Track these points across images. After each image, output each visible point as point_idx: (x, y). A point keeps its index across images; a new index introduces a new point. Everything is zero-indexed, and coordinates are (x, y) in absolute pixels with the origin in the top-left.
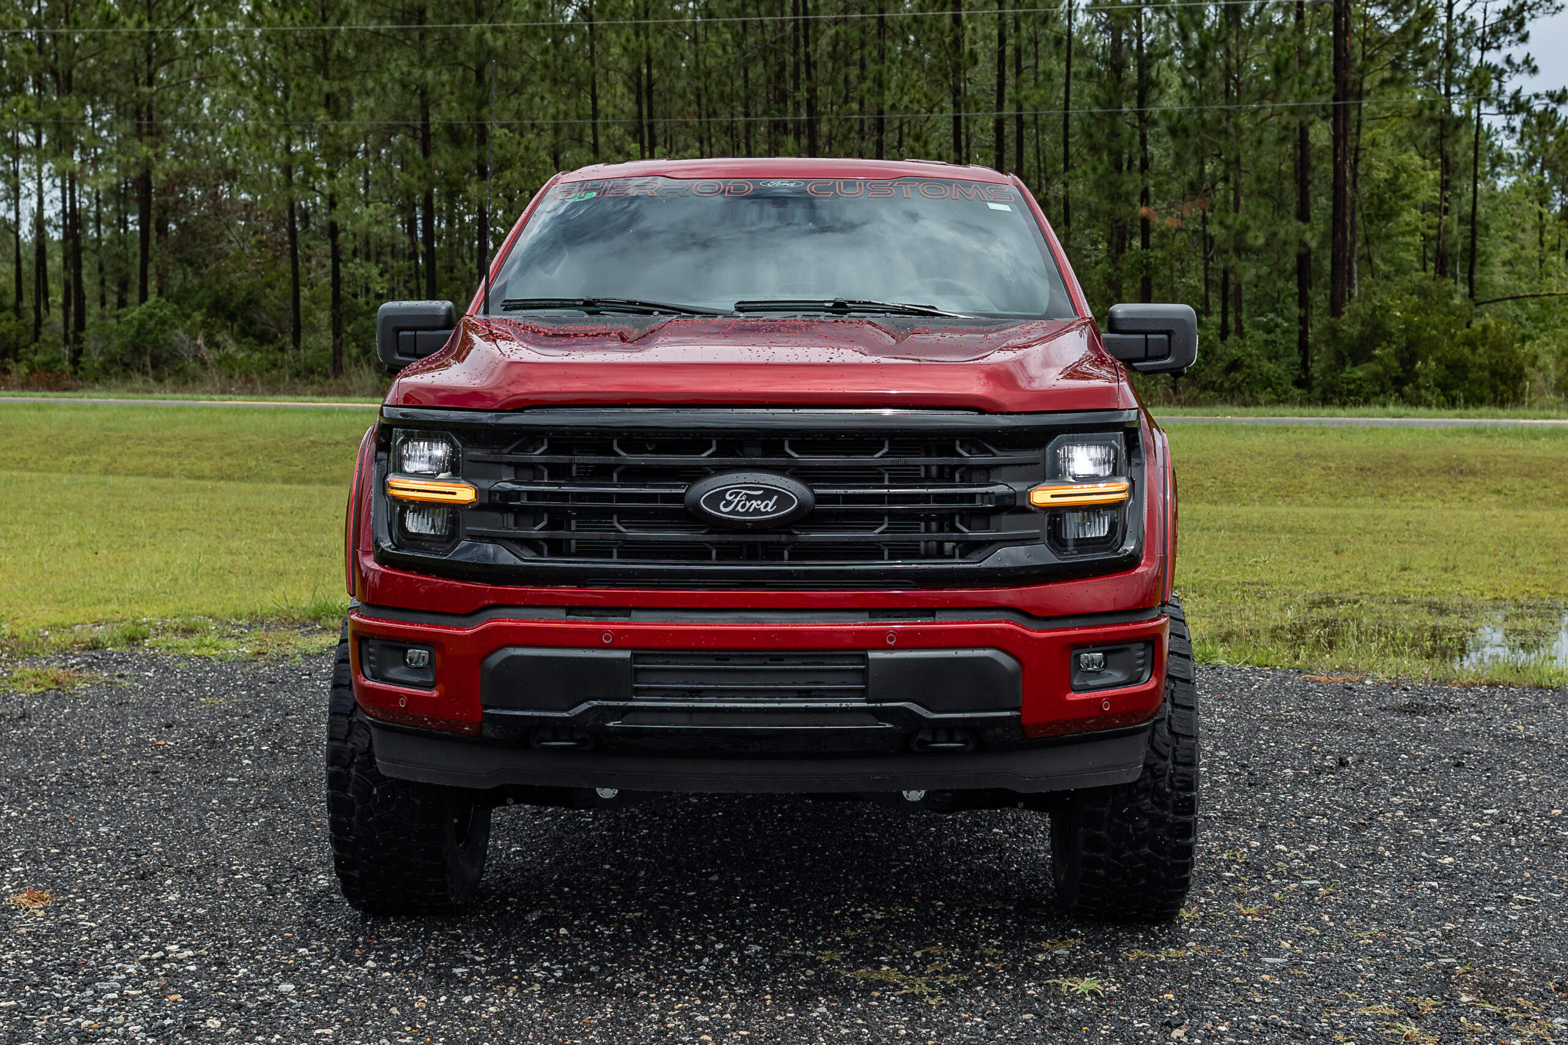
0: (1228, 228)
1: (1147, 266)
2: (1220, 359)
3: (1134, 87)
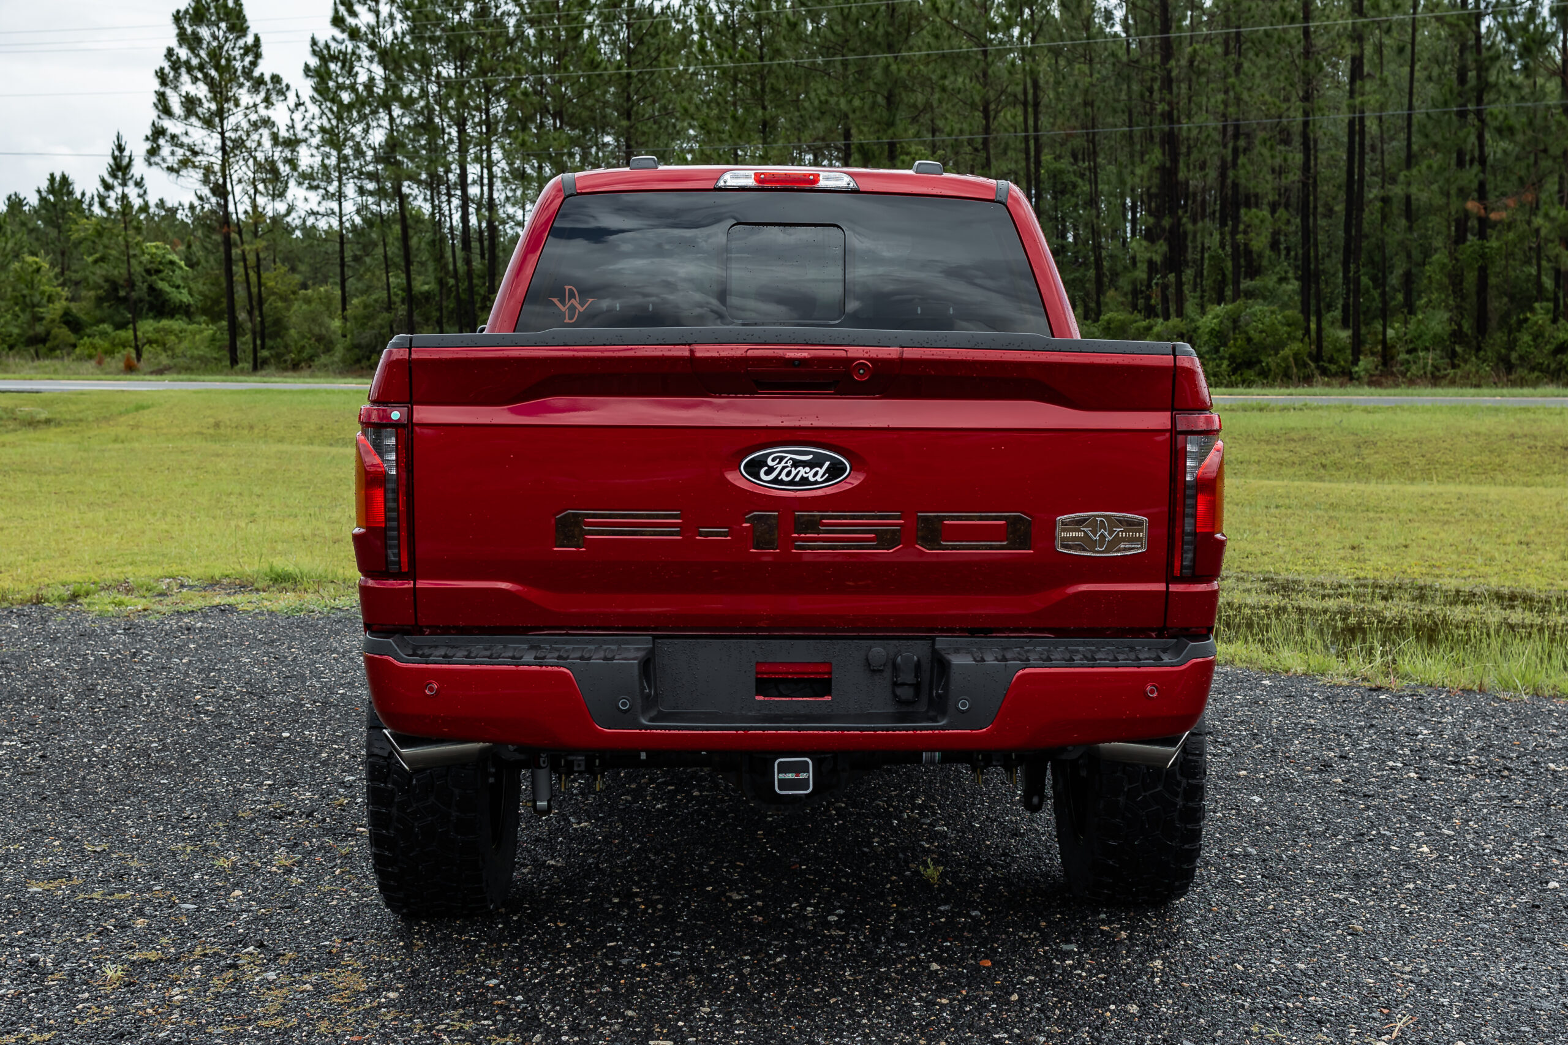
0: (1553, 220)
1: (1483, 256)
2: (1548, 342)
3: (1472, 89)
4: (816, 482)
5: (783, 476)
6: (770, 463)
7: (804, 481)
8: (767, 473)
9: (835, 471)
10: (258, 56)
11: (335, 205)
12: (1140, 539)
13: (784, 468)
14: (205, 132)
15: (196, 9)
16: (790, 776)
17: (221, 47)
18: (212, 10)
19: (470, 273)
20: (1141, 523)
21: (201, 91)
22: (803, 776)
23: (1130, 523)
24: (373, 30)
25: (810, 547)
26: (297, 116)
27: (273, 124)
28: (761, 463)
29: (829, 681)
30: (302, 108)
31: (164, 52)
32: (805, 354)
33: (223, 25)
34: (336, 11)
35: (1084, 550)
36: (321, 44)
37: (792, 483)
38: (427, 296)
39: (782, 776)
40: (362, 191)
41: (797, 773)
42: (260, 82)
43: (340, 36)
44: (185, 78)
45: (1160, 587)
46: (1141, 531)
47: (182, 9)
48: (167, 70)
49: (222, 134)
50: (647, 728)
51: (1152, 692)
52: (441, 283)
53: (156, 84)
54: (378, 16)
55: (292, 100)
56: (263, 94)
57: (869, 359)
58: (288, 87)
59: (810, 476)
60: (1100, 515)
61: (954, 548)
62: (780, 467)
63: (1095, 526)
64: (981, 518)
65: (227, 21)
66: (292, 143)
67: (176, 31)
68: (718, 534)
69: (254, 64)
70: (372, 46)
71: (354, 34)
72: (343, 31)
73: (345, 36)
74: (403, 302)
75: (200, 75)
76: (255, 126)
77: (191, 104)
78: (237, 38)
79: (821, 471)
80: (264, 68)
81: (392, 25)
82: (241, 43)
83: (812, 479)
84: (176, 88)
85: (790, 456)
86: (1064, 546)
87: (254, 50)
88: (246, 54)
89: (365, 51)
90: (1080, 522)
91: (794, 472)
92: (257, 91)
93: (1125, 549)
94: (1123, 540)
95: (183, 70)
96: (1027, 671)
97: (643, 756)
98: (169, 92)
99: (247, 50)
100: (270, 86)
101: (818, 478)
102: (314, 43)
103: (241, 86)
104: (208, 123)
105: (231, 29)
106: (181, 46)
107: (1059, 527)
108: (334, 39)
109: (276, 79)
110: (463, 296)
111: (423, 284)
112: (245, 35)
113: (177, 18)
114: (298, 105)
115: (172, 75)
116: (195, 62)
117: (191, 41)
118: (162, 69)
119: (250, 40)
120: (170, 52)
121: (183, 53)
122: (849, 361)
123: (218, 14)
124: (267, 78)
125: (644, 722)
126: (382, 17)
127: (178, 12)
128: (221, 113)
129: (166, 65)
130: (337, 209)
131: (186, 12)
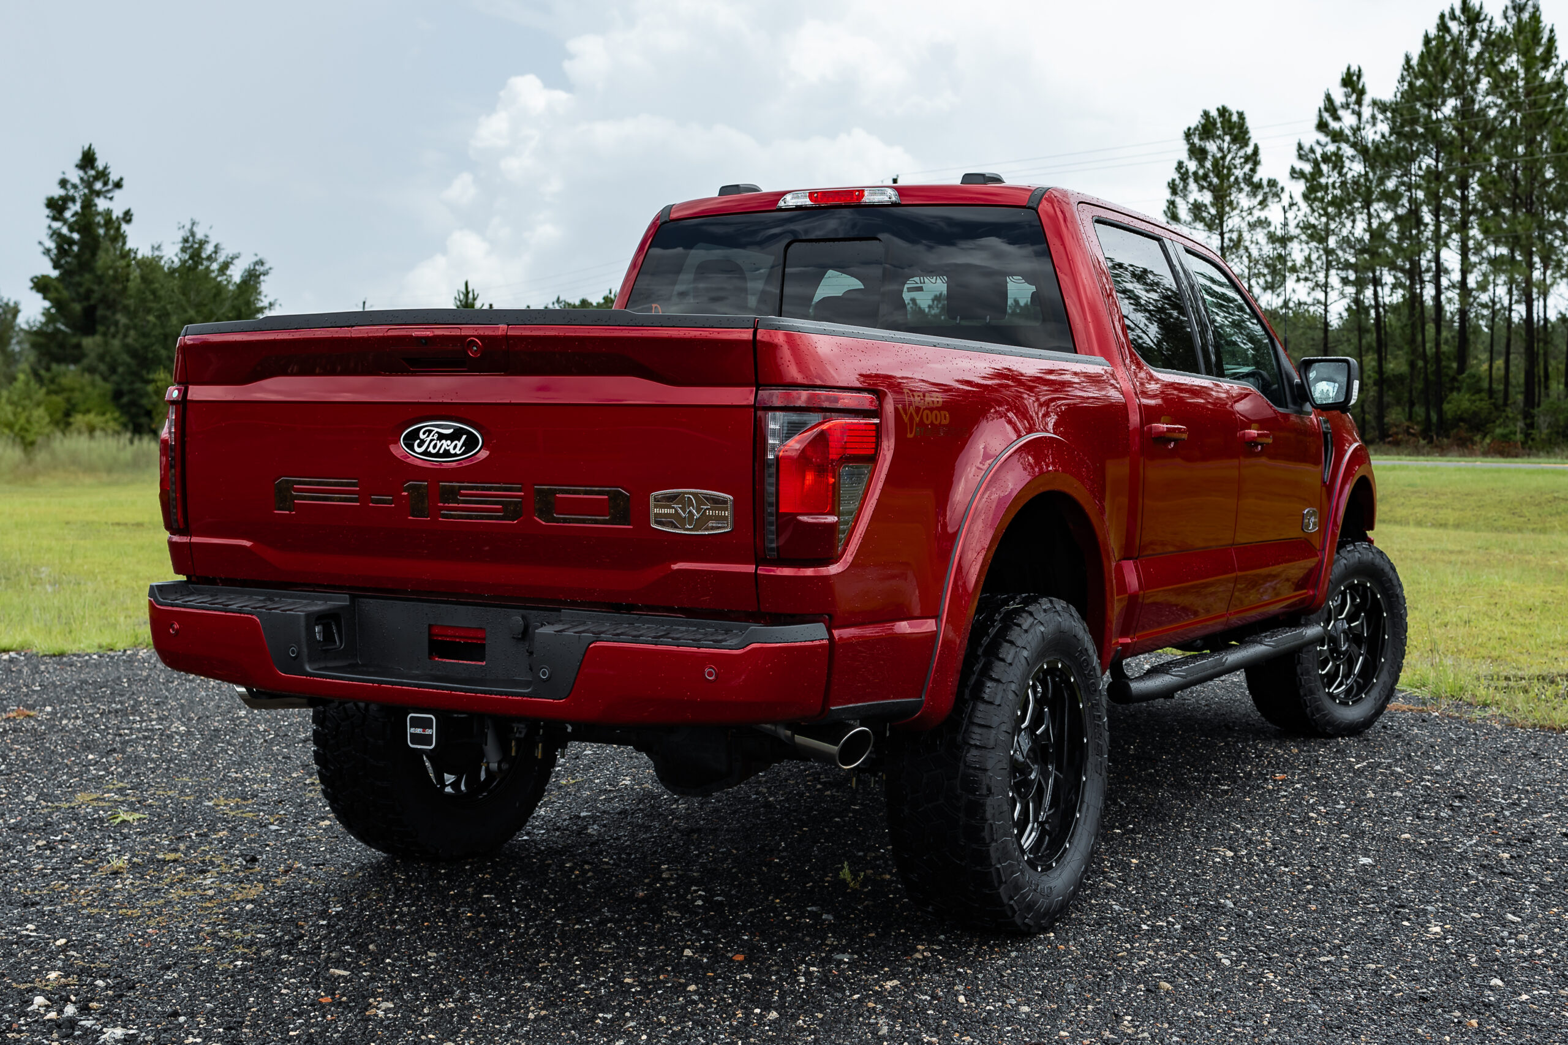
4: (456, 455)
5: (431, 449)
6: (422, 436)
7: (447, 453)
8: (420, 446)
9: (470, 444)
10: (1256, 163)
11: (1321, 296)
12: (725, 518)
13: (432, 440)
14: (1206, 234)
15: (1204, 126)
16: (419, 731)
17: (1223, 158)
18: (1219, 125)
19: (1438, 355)
20: (725, 502)
21: (1207, 198)
22: (428, 732)
23: (715, 501)
24: (1356, 130)
25: (452, 516)
26: (1290, 215)
27: (1269, 224)
28: (414, 435)
29: (483, 646)
30: (1295, 208)
31: (1175, 165)
32: (428, 333)
33: (1227, 138)
34: (1321, 116)
35: (676, 527)
36: (1307, 147)
37: (437, 455)
38: (1400, 378)
39: (413, 730)
40: (1345, 281)
41: (424, 728)
42: (1258, 186)
43: (1323, 139)
44: (1193, 186)
45: (750, 568)
46: (726, 509)
47: (1193, 126)
48: (1178, 181)
49: (1222, 234)
50: (310, 675)
51: (710, 674)
52: (1412, 365)
53: (1167, 194)
54: (1360, 119)
55: (1286, 200)
56: (1260, 197)
57: (478, 337)
58: (1282, 189)
59: (451, 448)
60: (688, 492)
61: (565, 520)
62: (429, 439)
63: (686, 503)
64: (586, 492)
65: (1231, 135)
66: (1284, 240)
67: (1187, 147)
68: (383, 501)
69: (1253, 170)
70: (1354, 145)
71: (1337, 137)
72: (1327, 134)
73: (1328, 139)
74: (1375, 384)
75: (1205, 184)
76: (1252, 226)
77: (1197, 209)
78: (1241, 148)
79: (460, 444)
80: (1263, 174)
81: (1374, 124)
82: (1241, 153)
83: (452, 452)
84: (1185, 197)
85: (436, 430)
86: (658, 523)
87: (1253, 159)
88: (1246, 162)
89: (1348, 151)
90: (672, 498)
91: (439, 445)
92: (1255, 195)
93: (713, 528)
94: (710, 518)
95: (1191, 180)
96: (598, 644)
97: (570, 729)
98: (1179, 200)
99: (1247, 159)
100: (1267, 190)
101: (457, 451)
102: (1300, 147)
103: (1241, 190)
104: (1210, 227)
105: (1234, 140)
106: (1190, 159)
107: (652, 502)
108: (1318, 143)
109: (1272, 183)
110: (1432, 378)
111: (1396, 365)
112: (1247, 145)
113: (1188, 135)
114: (1291, 205)
115: (1181, 186)
116: (1201, 172)
117: (1197, 153)
118: (1174, 180)
119: (1249, 150)
120: (1180, 165)
121: (1192, 166)
122: (462, 338)
123: (1223, 128)
124: (1265, 183)
125: (308, 669)
126: (1364, 119)
127: (1189, 129)
128: (1221, 216)
129: (1176, 176)
130: (1323, 299)
131: (1196, 129)
